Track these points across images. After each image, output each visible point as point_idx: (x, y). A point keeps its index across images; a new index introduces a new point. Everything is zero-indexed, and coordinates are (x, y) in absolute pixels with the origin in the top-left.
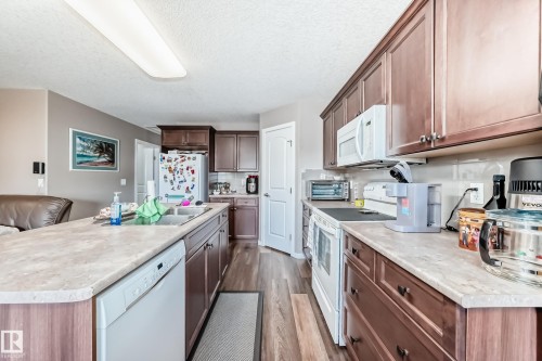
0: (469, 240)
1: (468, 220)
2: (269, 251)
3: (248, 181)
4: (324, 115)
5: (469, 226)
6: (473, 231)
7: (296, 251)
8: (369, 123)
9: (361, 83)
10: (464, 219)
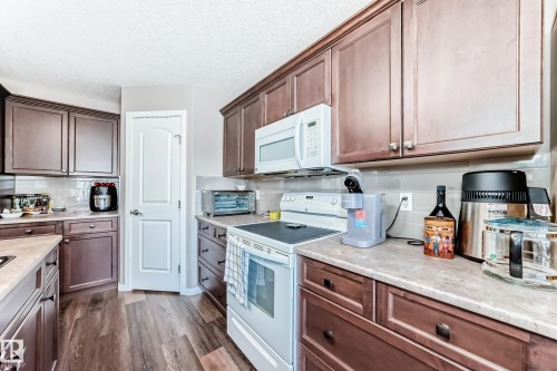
0: (440, 248)
1: (440, 229)
2: (143, 297)
3: (94, 191)
4: (225, 111)
5: (440, 235)
6: (444, 239)
7: (189, 286)
8: (313, 124)
9: (292, 79)
10: (434, 228)
